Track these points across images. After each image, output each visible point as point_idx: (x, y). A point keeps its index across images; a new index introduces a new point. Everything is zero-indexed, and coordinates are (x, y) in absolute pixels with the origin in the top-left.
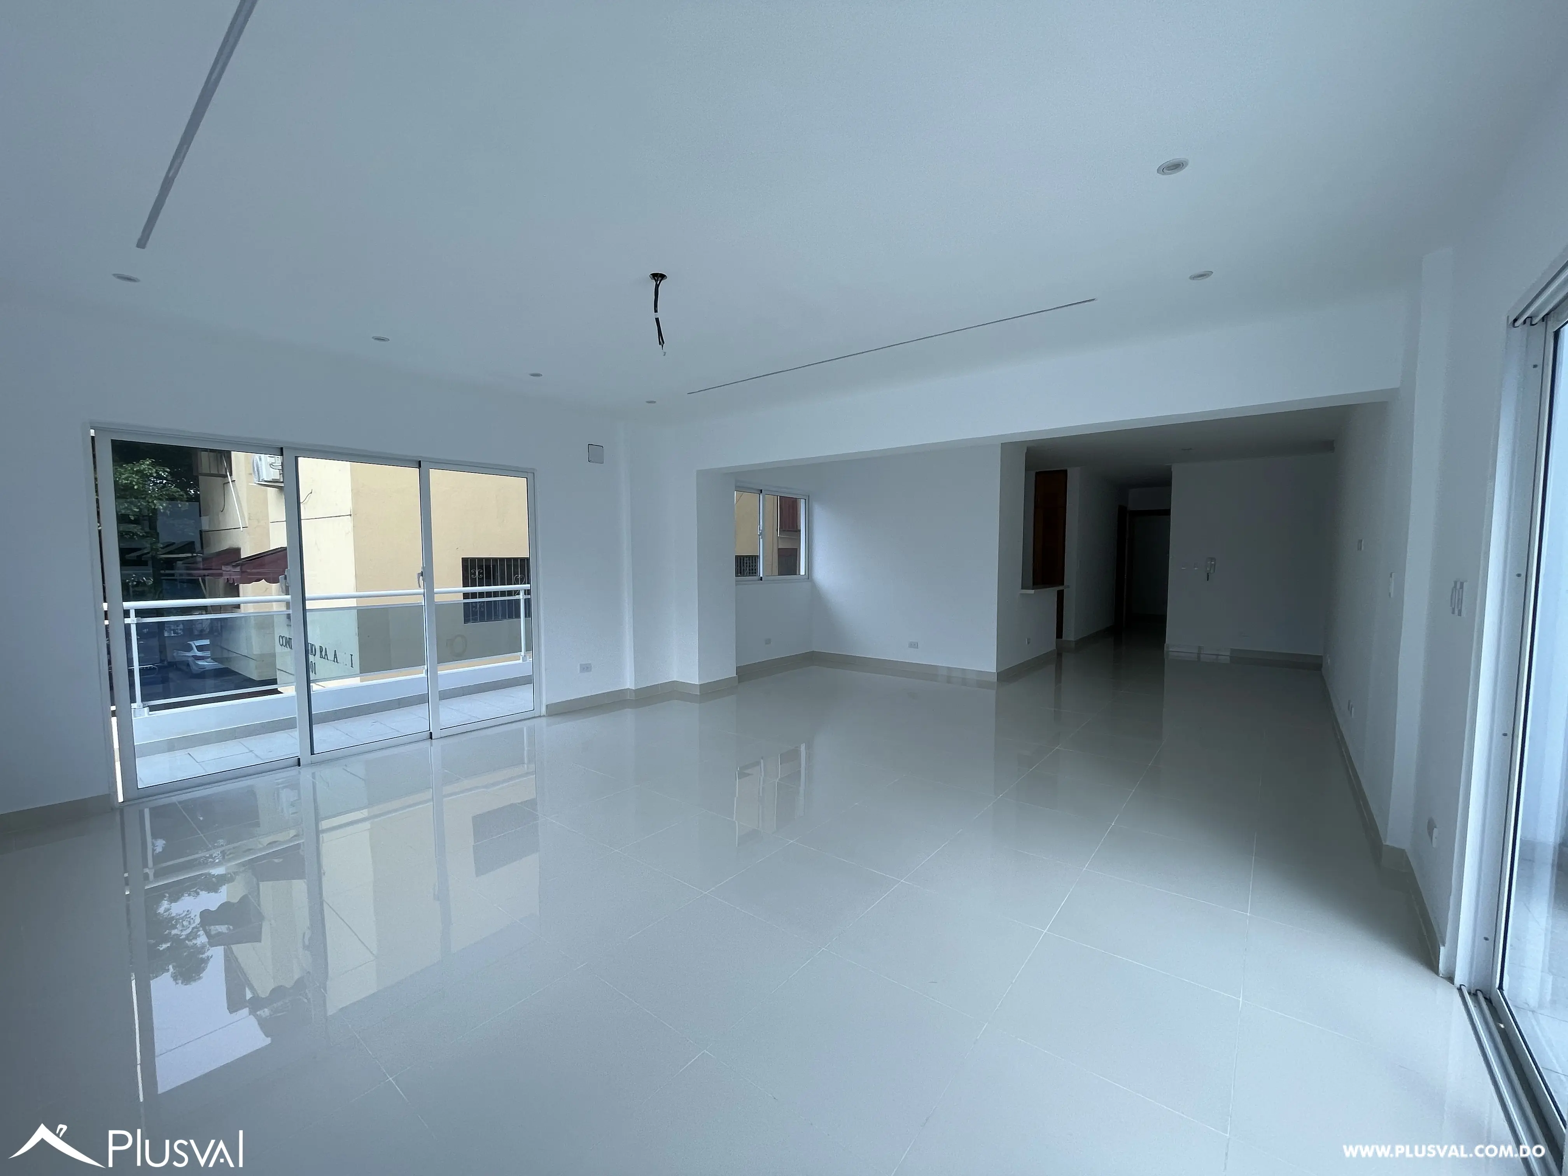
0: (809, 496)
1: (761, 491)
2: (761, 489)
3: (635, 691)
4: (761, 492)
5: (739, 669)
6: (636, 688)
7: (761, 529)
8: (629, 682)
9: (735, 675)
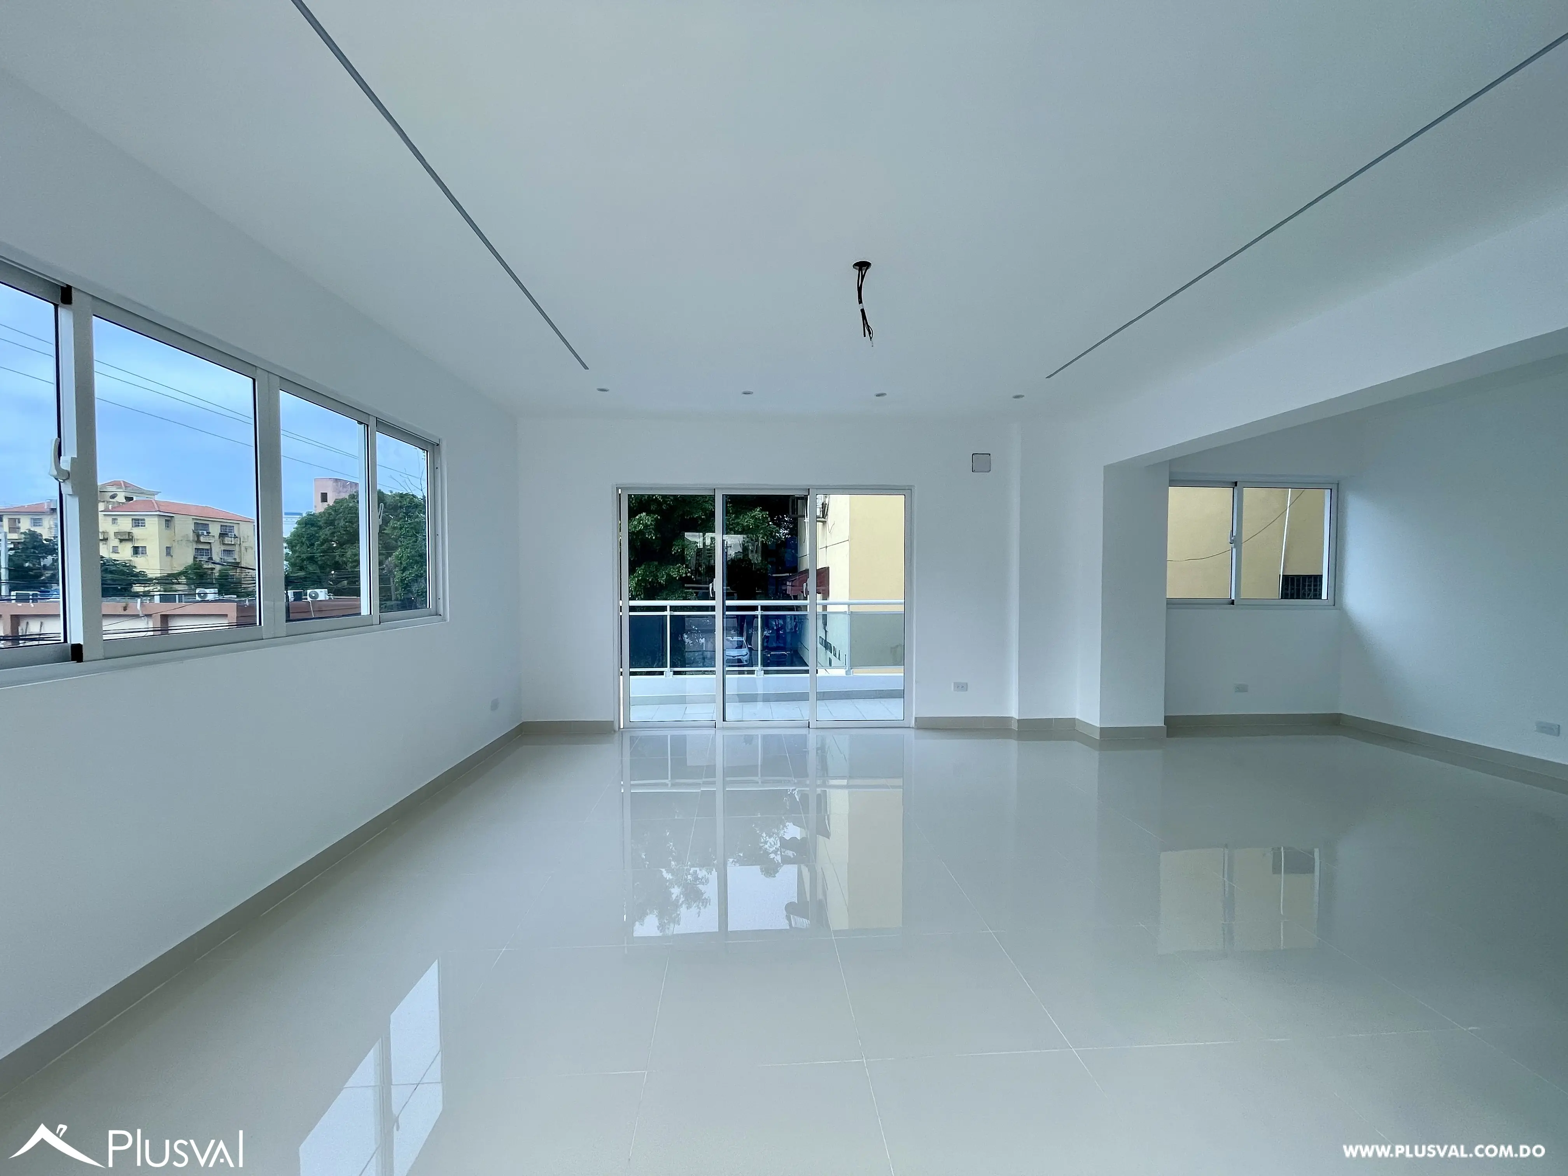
0: (1338, 484)
1: (1236, 483)
2: (1236, 481)
3: (1019, 721)
4: (1236, 485)
5: (1167, 720)
6: (1020, 718)
7: (1234, 535)
8: (1013, 712)
9: (1163, 725)
